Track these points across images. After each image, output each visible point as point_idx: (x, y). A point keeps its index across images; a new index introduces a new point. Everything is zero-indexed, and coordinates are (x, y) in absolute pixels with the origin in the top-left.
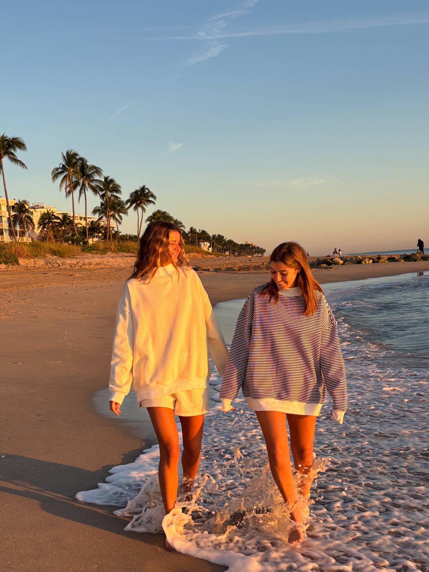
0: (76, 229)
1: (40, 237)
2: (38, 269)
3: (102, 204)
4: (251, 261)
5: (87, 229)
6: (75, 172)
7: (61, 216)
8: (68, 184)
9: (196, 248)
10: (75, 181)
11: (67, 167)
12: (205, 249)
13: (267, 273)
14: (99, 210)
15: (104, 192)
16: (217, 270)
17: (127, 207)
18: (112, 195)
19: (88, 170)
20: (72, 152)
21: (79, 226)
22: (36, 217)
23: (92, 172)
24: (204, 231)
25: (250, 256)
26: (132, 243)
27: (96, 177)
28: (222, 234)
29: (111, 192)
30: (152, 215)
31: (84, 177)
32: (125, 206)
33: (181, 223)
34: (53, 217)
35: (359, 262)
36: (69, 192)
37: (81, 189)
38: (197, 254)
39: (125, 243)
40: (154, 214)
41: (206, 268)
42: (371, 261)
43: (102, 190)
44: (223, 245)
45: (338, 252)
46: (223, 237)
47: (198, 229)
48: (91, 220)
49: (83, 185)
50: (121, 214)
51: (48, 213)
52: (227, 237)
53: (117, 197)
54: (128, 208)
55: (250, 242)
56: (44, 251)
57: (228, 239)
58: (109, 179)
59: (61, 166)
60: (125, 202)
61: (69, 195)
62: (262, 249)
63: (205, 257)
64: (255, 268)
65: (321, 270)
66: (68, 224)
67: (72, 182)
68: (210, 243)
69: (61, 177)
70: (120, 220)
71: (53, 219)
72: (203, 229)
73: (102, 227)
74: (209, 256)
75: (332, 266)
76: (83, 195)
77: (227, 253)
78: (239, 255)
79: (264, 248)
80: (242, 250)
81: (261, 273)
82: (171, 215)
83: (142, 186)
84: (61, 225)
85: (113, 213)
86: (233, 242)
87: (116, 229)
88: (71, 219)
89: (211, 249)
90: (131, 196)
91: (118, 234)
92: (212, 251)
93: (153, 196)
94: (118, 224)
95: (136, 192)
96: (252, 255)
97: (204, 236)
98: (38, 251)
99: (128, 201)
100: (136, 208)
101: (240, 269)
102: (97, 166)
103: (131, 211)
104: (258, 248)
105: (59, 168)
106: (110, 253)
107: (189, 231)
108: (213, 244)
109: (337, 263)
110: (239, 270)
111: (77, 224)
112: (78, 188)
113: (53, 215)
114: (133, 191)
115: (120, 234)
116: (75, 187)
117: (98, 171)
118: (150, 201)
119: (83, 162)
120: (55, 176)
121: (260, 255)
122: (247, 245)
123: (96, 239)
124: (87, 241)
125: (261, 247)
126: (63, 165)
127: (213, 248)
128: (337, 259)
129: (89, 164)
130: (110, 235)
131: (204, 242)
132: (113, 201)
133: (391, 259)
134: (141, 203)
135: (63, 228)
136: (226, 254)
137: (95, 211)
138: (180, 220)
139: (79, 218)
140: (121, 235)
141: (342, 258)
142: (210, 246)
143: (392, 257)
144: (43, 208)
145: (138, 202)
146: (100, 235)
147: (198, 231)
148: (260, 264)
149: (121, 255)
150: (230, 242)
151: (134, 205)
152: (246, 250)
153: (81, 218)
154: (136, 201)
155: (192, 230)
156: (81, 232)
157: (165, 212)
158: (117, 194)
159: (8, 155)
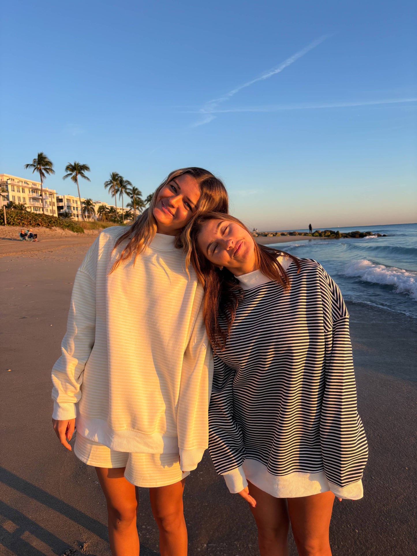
0: (117, 215)
1: (98, 219)
2: (94, 235)
3: (132, 202)
5: (123, 216)
6: (117, 184)
7: (110, 208)
8: (113, 190)
10: (117, 189)
11: (112, 181)
14: (130, 205)
15: (132, 195)
18: (137, 197)
19: (124, 183)
20: (115, 174)
21: (120, 213)
22: (96, 208)
23: (126, 184)
27: (129, 187)
29: (137, 195)
31: (122, 187)
34: (105, 208)
35: (266, 235)
36: (113, 195)
37: (120, 193)
42: (272, 235)
43: (131, 194)
48: (126, 210)
49: (121, 191)
51: (103, 206)
53: (139, 198)
56: (98, 226)
58: (135, 188)
59: (110, 180)
60: (144, 201)
61: (114, 196)
66: (113, 212)
67: (116, 190)
69: (109, 186)
71: (105, 209)
73: (132, 214)
76: (121, 197)
84: (109, 212)
85: (137, 206)
88: (115, 209)
90: (148, 198)
98: (95, 226)
99: (146, 200)
102: (129, 180)
105: (109, 181)
111: (118, 212)
112: (119, 193)
113: (105, 207)
114: (148, 195)
116: (117, 192)
117: (129, 183)
119: (121, 178)
120: (106, 186)
123: (128, 221)
124: (123, 222)
126: (111, 180)
129: (124, 179)
132: (138, 200)
133: (283, 234)
135: (111, 214)
137: (128, 205)
139: (120, 209)
141: (257, 233)
143: (283, 233)
144: (100, 203)
146: (131, 218)
153: (121, 209)
156: (121, 217)
158: (140, 197)
159: (80, 174)
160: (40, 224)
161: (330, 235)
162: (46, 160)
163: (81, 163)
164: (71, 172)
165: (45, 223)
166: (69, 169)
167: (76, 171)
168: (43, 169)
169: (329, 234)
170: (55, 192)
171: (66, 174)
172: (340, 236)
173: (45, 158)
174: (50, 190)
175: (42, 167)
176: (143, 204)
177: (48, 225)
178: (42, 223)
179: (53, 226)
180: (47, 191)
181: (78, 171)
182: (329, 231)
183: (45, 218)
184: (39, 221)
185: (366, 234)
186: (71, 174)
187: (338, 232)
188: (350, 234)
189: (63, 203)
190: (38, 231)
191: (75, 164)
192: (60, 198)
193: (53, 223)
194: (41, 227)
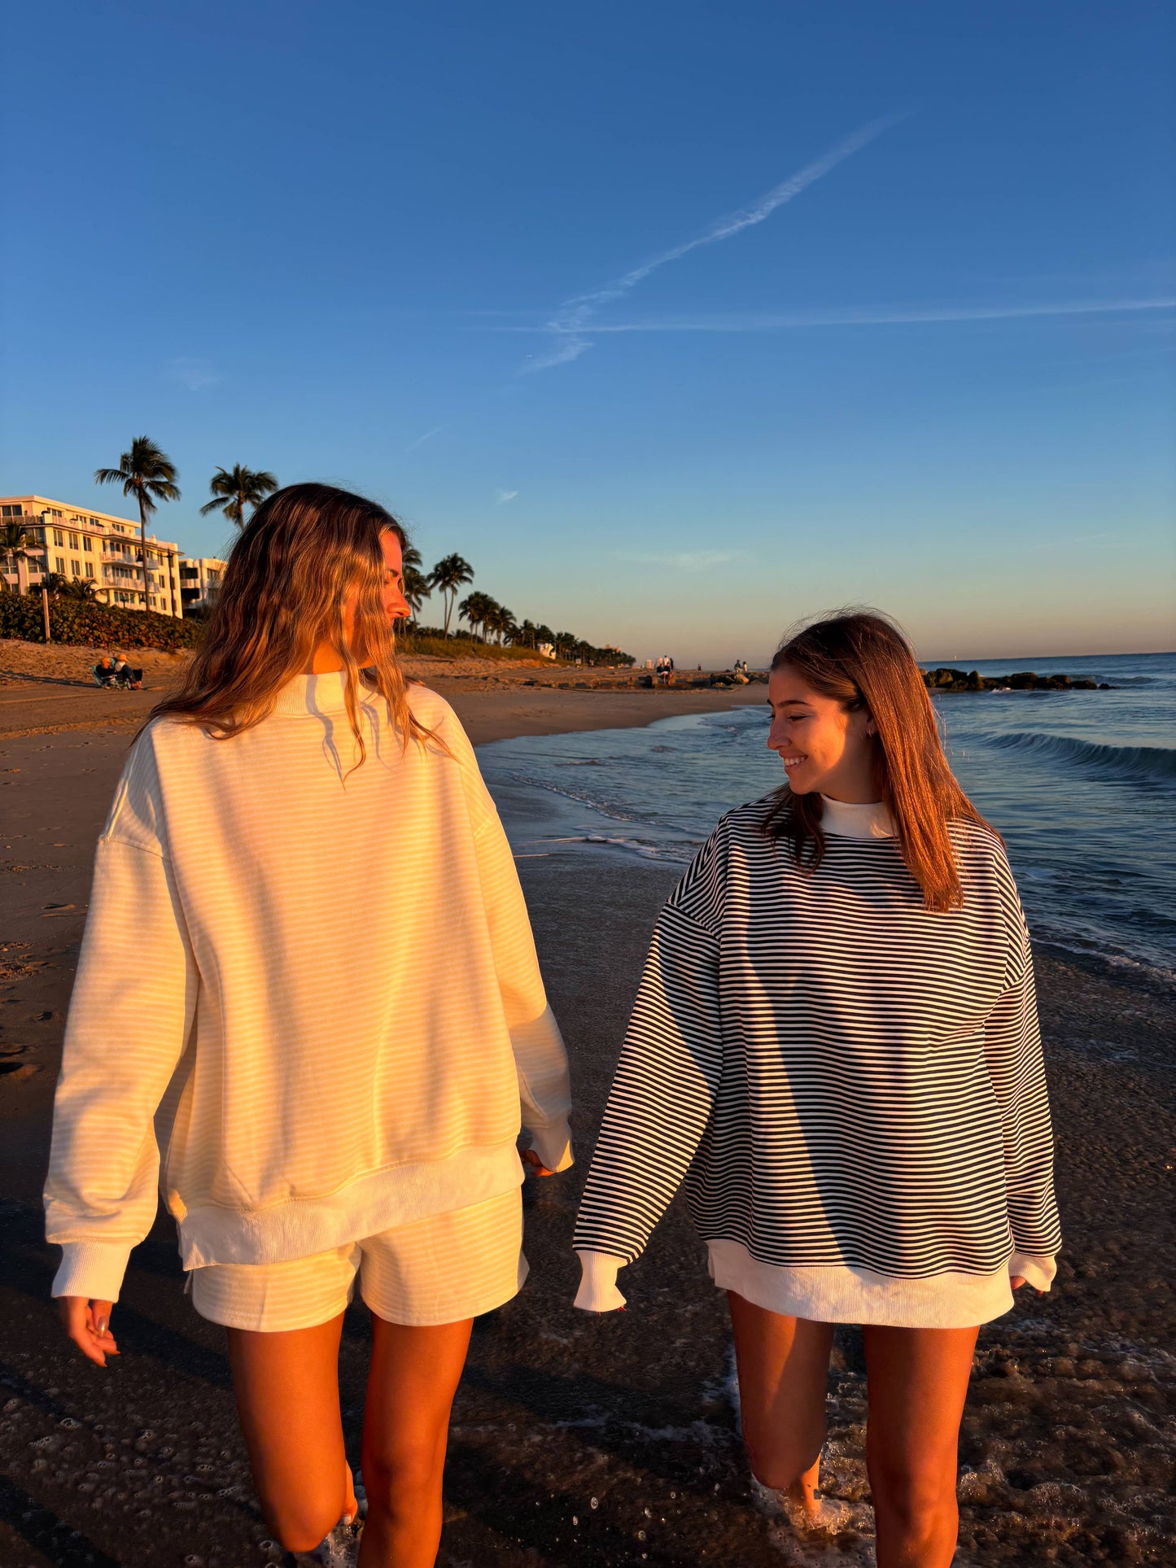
4: (613, 674)
9: (533, 652)
12: (546, 654)
13: (636, 693)
16: (561, 686)
17: (429, 585)
24: (544, 627)
25: (613, 668)
26: (437, 640)
28: (571, 632)
30: (467, 598)
32: (426, 584)
33: (510, 613)
38: (532, 660)
39: (426, 640)
40: (471, 598)
41: (546, 683)
44: (573, 649)
45: (741, 664)
46: (572, 637)
47: (537, 623)
50: (420, 596)
52: (580, 638)
53: (414, 570)
54: (432, 587)
55: (612, 646)
57: (579, 641)
60: (426, 578)
62: (630, 657)
63: (546, 665)
64: (620, 685)
65: (715, 692)
68: (553, 645)
70: (419, 606)
72: (544, 623)
74: (552, 664)
75: (732, 686)
77: (579, 661)
78: (596, 665)
79: (633, 656)
80: (600, 658)
81: (628, 693)
82: (496, 600)
83: (451, 554)
86: (587, 645)
87: (412, 619)
89: (554, 655)
90: (436, 569)
91: (416, 627)
92: (557, 657)
93: (469, 570)
94: (415, 611)
95: (443, 564)
96: (616, 666)
97: (543, 634)
99: (430, 577)
100: (442, 588)
101: (597, 686)
103: (435, 591)
104: (625, 655)
106: (403, 654)
107: (523, 625)
108: (558, 646)
109: (739, 682)
110: (594, 688)
114: (438, 561)
115: (419, 627)
118: (466, 579)
121: (627, 666)
122: (609, 651)
125: (628, 654)
127: (557, 653)
128: (741, 676)
130: (402, 628)
131: (544, 643)
134: (451, 579)
136: (577, 663)
138: (508, 607)
140: (420, 629)
142: (553, 650)
145: (447, 579)
147: (535, 626)
148: (626, 679)
149: (419, 658)
150: (584, 644)
151: (440, 583)
152: (607, 658)
154: (444, 577)
155: (527, 625)
157: (486, 596)
158: (414, 566)
159: (250, 500)
160: (143, 639)
161: (951, 683)
162: (156, 458)
163: (254, 469)
164: (225, 496)
165: (157, 636)
166: (219, 485)
167: (237, 492)
168: (148, 484)
169: (950, 679)
170: (176, 550)
171: (213, 498)
172: (981, 685)
173: (154, 453)
174: (162, 544)
175: (145, 480)
176: (424, 586)
177: (167, 644)
178: (148, 639)
179: (179, 647)
180: (155, 546)
181: (245, 491)
182: (949, 670)
183: (156, 624)
184: (141, 630)
185: (1055, 681)
186: (224, 500)
187: (974, 674)
188: (1009, 680)
189: (198, 581)
190: (139, 660)
191: (237, 470)
192: (190, 565)
193: (178, 637)
194: (145, 649)
